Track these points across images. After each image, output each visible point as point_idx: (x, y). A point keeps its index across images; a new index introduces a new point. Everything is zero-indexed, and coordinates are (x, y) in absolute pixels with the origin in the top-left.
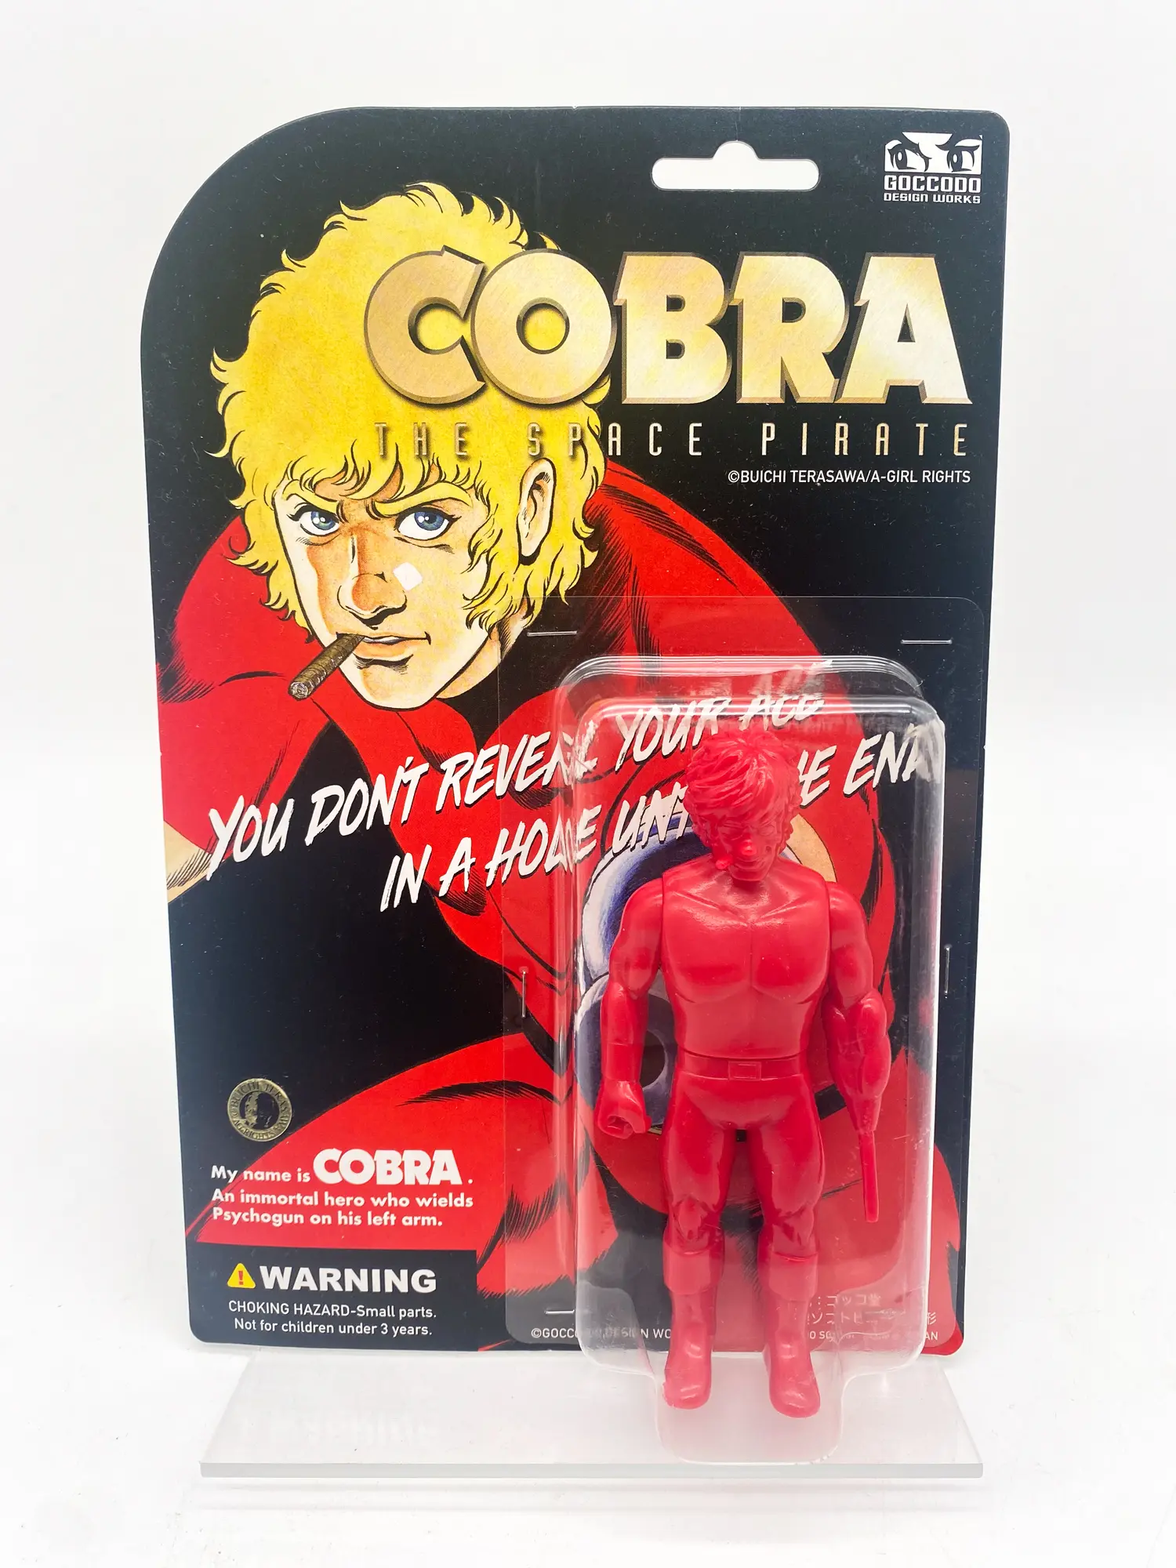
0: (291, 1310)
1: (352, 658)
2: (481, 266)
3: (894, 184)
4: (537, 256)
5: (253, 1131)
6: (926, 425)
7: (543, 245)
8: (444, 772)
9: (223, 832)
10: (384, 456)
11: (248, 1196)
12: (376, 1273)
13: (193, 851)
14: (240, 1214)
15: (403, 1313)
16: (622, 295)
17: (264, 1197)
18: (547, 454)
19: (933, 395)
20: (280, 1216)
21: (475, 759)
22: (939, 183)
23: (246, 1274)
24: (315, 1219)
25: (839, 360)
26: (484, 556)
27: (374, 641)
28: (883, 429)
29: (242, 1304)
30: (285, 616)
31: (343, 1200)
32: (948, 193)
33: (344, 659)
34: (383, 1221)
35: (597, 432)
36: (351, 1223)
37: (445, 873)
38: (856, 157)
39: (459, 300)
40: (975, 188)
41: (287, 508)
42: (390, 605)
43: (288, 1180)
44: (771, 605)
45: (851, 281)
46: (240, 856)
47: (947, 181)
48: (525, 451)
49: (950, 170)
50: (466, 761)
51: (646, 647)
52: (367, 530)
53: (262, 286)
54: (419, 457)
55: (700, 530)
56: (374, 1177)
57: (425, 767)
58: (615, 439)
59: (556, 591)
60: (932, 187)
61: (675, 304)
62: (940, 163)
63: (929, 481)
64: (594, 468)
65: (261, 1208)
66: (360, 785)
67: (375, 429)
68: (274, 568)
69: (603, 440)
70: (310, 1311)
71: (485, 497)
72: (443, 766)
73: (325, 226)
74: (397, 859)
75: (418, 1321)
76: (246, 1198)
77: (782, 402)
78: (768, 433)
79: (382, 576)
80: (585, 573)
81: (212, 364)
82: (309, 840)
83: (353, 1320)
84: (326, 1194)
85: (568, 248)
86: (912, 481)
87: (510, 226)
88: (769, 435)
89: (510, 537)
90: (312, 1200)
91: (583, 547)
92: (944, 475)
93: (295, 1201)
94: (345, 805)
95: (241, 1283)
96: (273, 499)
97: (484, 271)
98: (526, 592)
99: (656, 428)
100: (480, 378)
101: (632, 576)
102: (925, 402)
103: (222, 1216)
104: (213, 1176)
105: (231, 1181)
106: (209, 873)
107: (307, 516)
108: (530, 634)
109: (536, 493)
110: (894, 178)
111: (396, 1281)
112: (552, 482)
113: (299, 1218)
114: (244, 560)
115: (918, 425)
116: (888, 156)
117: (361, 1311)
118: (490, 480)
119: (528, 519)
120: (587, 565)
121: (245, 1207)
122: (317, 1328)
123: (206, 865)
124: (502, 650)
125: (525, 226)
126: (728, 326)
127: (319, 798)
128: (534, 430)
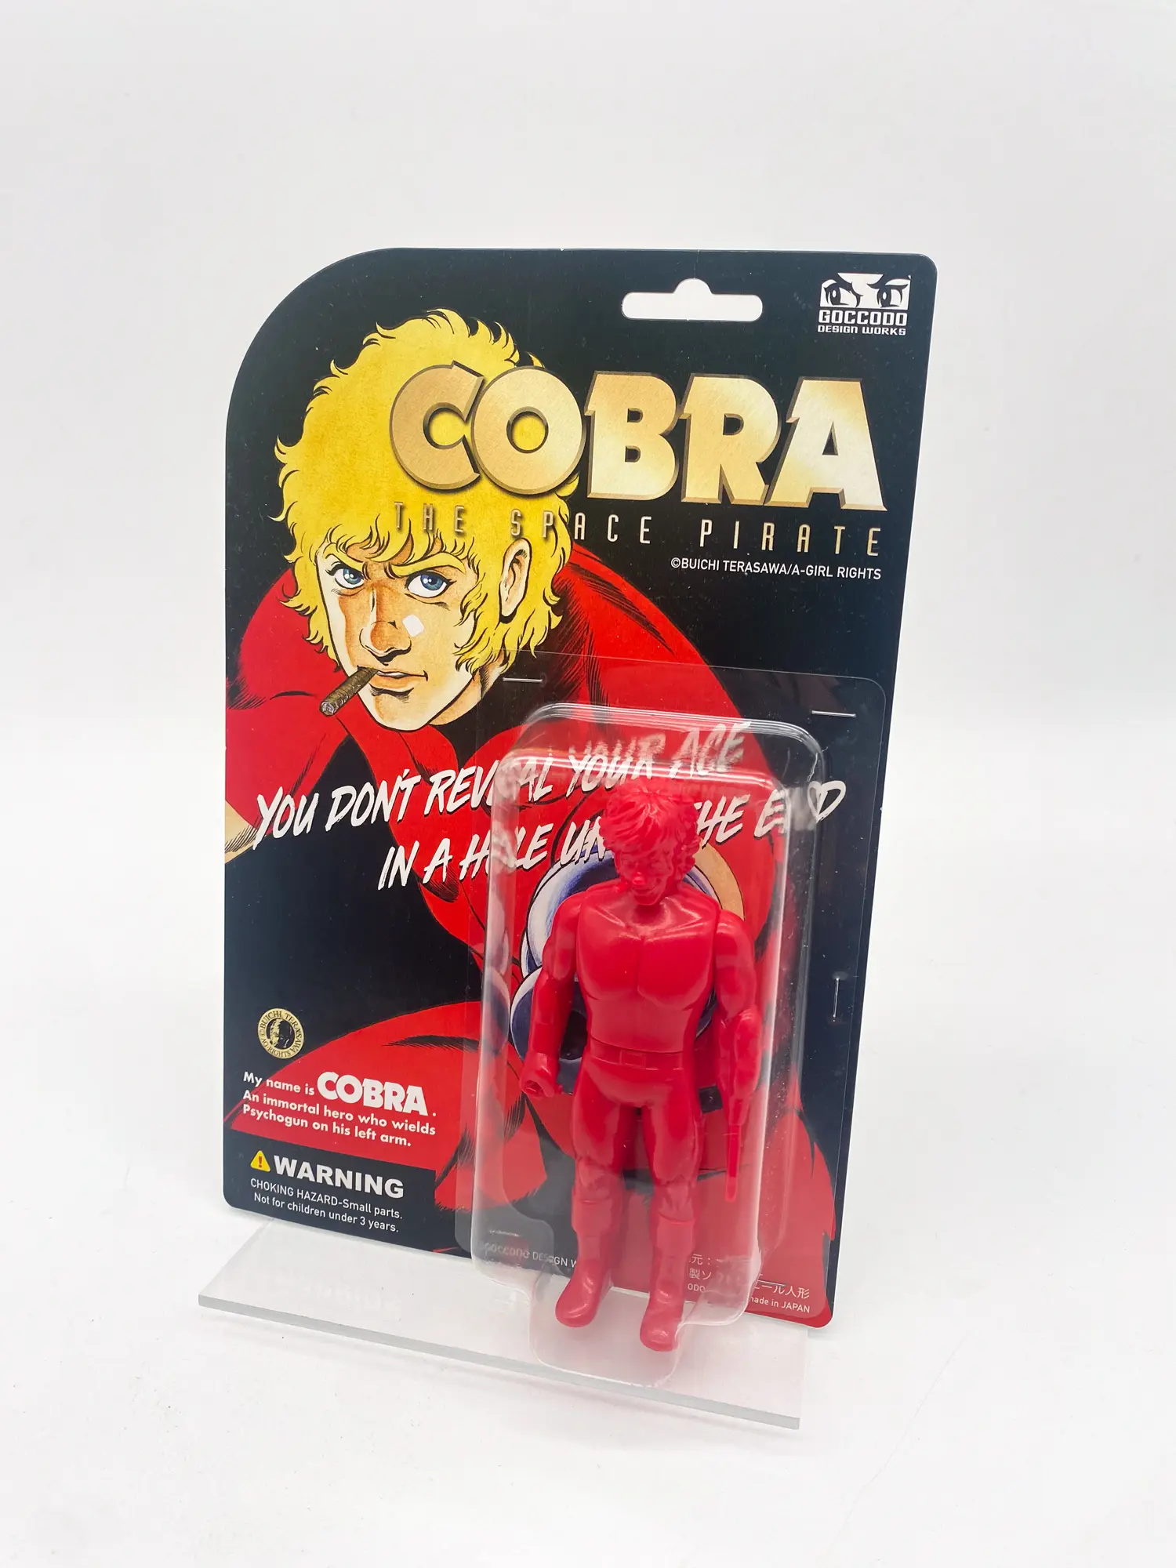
0: (295, 1194)
1: (368, 685)
2: (481, 379)
3: (828, 317)
4: (526, 372)
5: (276, 1049)
6: (844, 528)
7: (530, 363)
8: (432, 784)
9: (267, 813)
10: (400, 529)
11: (269, 1099)
12: (359, 1175)
13: (243, 825)
14: (262, 1112)
15: (377, 1211)
16: (591, 407)
17: (280, 1102)
18: (526, 534)
19: (851, 502)
20: (291, 1119)
21: (457, 775)
22: (868, 317)
23: (264, 1159)
24: (316, 1126)
25: (770, 469)
26: (472, 614)
27: (385, 675)
28: (805, 529)
29: (260, 1182)
30: (320, 649)
31: (338, 1114)
32: (876, 326)
33: (362, 687)
34: (366, 1136)
35: (566, 519)
36: (342, 1133)
37: (428, 864)
38: (795, 295)
39: (463, 406)
40: (901, 322)
41: (326, 564)
42: (399, 648)
43: (298, 1091)
44: (702, 672)
45: (784, 401)
46: (278, 834)
47: (876, 316)
48: (508, 532)
49: (879, 306)
50: (449, 777)
51: (597, 699)
52: (385, 587)
53: (315, 388)
54: (427, 531)
55: (647, 606)
56: (362, 1099)
57: (417, 779)
58: (580, 526)
59: (527, 646)
60: (862, 321)
61: (634, 416)
62: (870, 299)
63: (843, 576)
64: (563, 549)
65: (278, 1110)
66: (368, 787)
67: (393, 506)
68: (314, 611)
69: (570, 527)
70: (309, 1197)
71: (475, 566)
72: (432, 779)
73: (364, 342)
74: (392, 850)
75: (387, 1219)
76: (267, 1101)
77: (720, 502)
78: (706, 528)
79: (394, 624)
80: (551, 633)
81: (276, 448)
82: (328, 827)
83: (340, 1209)
84: (325, 1107)
85: (550, 367)
86: (828, 575)
87: (506, 347)
88: (706, 530)
89: (493, 599)
90: (314, 1110)
91: (551, 612)
92: (857, 572)
93: (302, 1109)
94: (356, 802)
95: (260, 1166)
96: (316, 557)
97: (483, 382)
98: (503, 645)
99: (613, 519)
100: (476, 470)
101: (589, 637)
102: (844, 507)
103: (249, 1112)
104: (245, 1080)
105: (257, 1086)
106: (255, 844)
107: (340, 572)
108: (505, 679)
109: (516, 566)
110: (828, 312)
111: (374, 1184)
112: (528, 558)
113: (304, 1123)
114: (293, 603)
115: (836, 528)
116: (823, 293)
117: (347, 1204)
118: (479, 553)
119: (508, 587)
120: (553, 627)
121: (266, 1108)
122: (313, 1211)
123: (253, 838)
124: (482, 690)
125: (518, 347)
126: (678, 437)
127: (337, 794)
128: (516, 515)
